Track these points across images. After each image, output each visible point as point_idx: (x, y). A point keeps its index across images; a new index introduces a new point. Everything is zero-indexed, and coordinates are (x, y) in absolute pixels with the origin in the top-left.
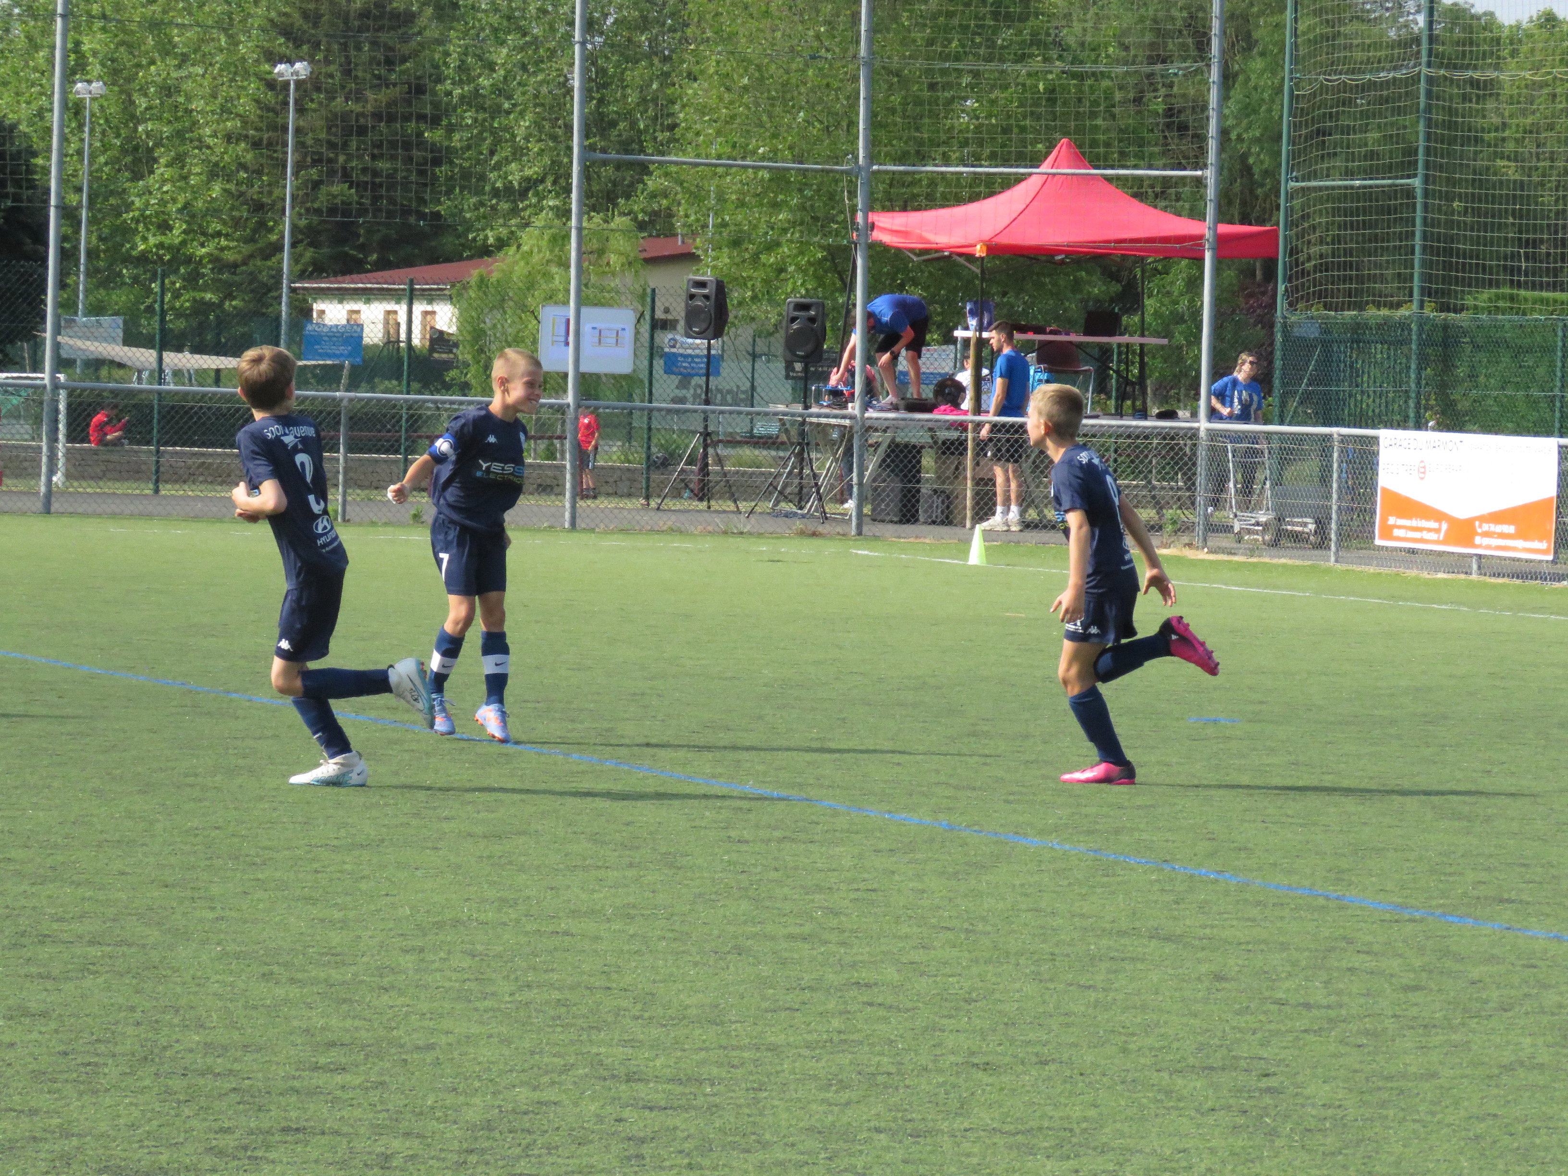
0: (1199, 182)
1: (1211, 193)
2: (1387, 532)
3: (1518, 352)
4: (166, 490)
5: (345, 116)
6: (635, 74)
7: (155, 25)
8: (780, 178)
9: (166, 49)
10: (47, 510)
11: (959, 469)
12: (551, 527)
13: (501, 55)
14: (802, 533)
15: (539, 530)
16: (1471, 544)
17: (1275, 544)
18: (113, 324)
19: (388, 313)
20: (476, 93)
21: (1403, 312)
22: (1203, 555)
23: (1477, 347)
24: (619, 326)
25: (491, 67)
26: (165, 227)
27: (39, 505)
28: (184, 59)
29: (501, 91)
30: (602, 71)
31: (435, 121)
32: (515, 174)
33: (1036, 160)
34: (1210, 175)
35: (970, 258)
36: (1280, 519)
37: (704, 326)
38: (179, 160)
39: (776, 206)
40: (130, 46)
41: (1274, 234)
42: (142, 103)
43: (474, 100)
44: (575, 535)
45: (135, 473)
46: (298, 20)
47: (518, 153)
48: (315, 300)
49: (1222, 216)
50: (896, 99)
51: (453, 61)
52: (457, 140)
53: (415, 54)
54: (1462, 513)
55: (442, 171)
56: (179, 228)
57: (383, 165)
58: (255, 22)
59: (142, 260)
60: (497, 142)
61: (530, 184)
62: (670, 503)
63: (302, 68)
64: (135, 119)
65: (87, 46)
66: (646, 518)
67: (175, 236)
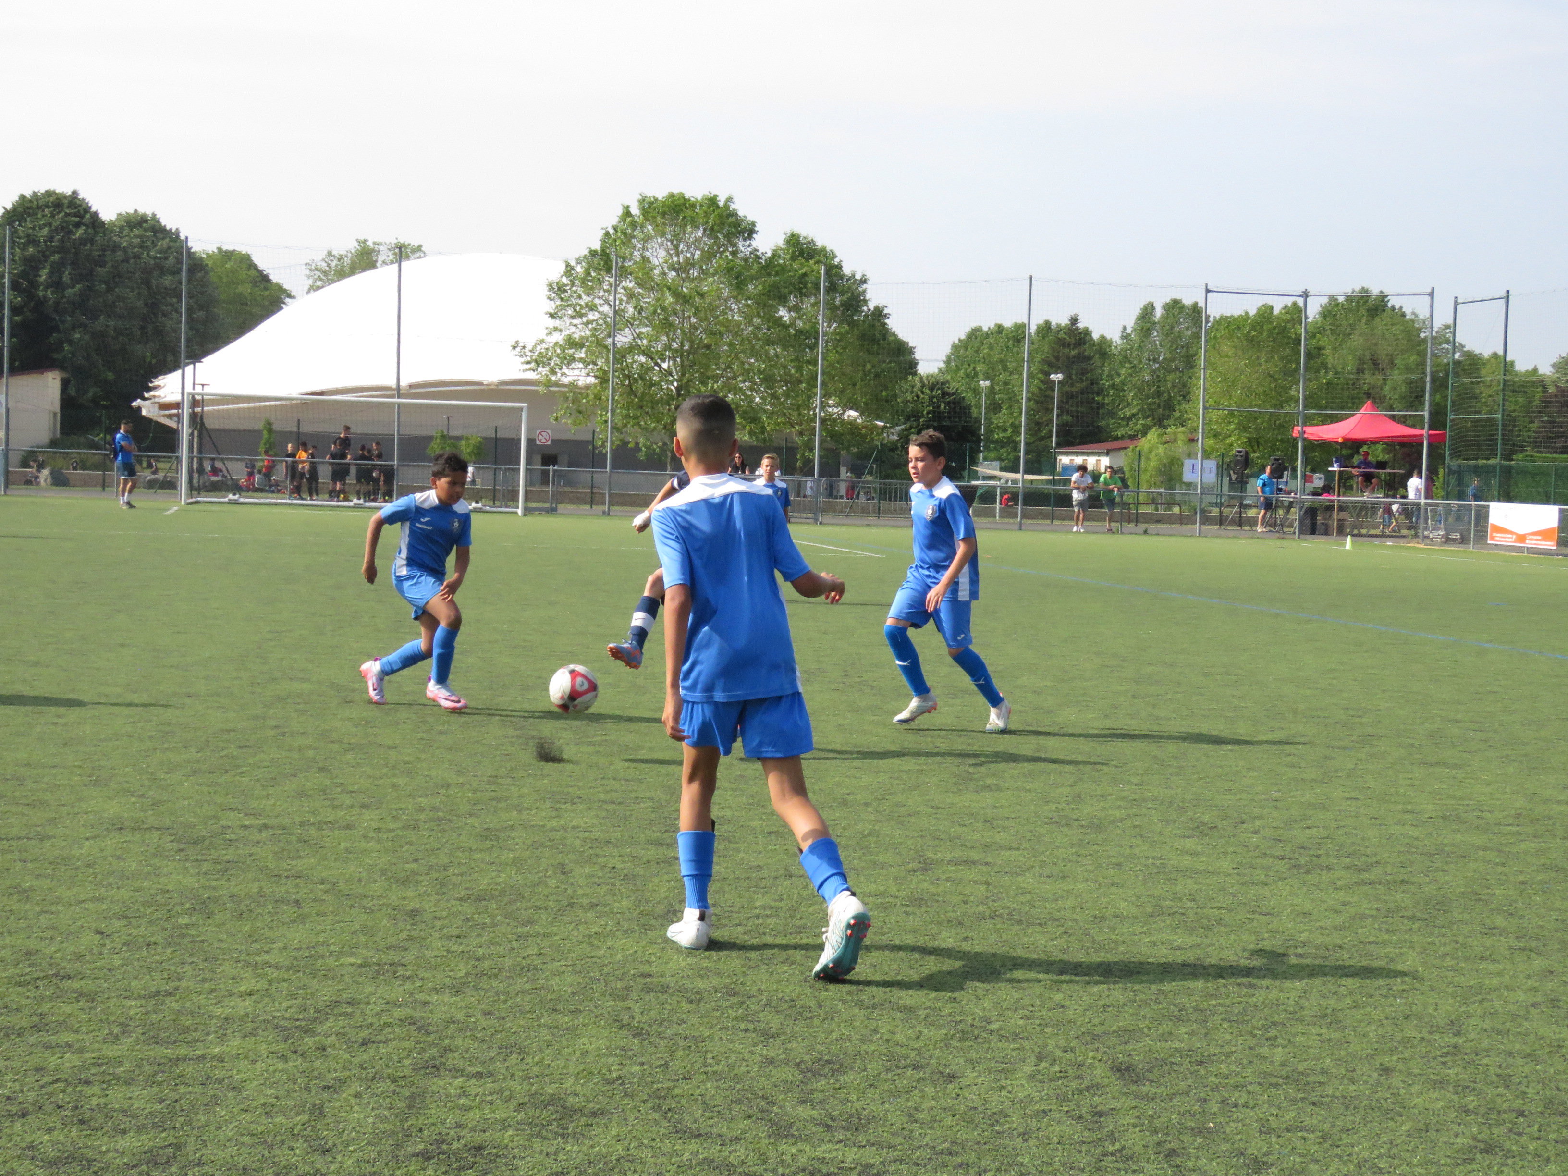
0: (1422, 416)
1: (1426, 420)
2: (1492, 538)
3: (1535, 475)
4: (1056, 522)
5: (1067, 392)
6: (1170, 377)
7: (1002, 361)
8: (1231, 413)
9: (1005, 369)
10: (1020, 529)
11: (1331, 516)
12: (1192, 535)
13: (1123, 371)
14: (1279, 538)
15: (1188, 537)
16: (1524, 542)
17: (1445, 542)
18: (996, 464)
20: (1114, 385)
21: (1492, 461)
22: (1422, 546)
23: (1518, 473)
25: (1119, 375)
26: (1005, 430)
27: (1017, 527)
28: (1011, 373)
29: (1123, 383)
30: (1158, 377)
31: (1098, 394)
32: (1128, 412)
33: (1358, 409)
34: (1426, 414)
35: (1337, 442)
36: (1448, 534)
37: (1241, 466)
38: (1010, 407)
39: (1229, 423)
40: (993, 369)
41: (1445, 435)
42: (997, 388)
43: (1113, 386)
44: (1200, 539)
45: (1044, 516)
46: (1053, 359)
47: (1128, 405)
48: (1058, 455)
49: (1430, 428)
50: (1273, 385)
51: (1106, 373)
52: (1107, 400)
53: (1092, 370)
54: (1521, 532)
55: (1101, 411)
56: (1010, 430)
57: (1080, 409)
58: (1037, 360)
59: (996, 442)
60: (1121, 401)
61: (1134, 415)
62: (1229, 528)
63: (1060, 376)
64: (995, 394)
65: (978, 369)
66: (1221, 532)
67: (1009, 433)
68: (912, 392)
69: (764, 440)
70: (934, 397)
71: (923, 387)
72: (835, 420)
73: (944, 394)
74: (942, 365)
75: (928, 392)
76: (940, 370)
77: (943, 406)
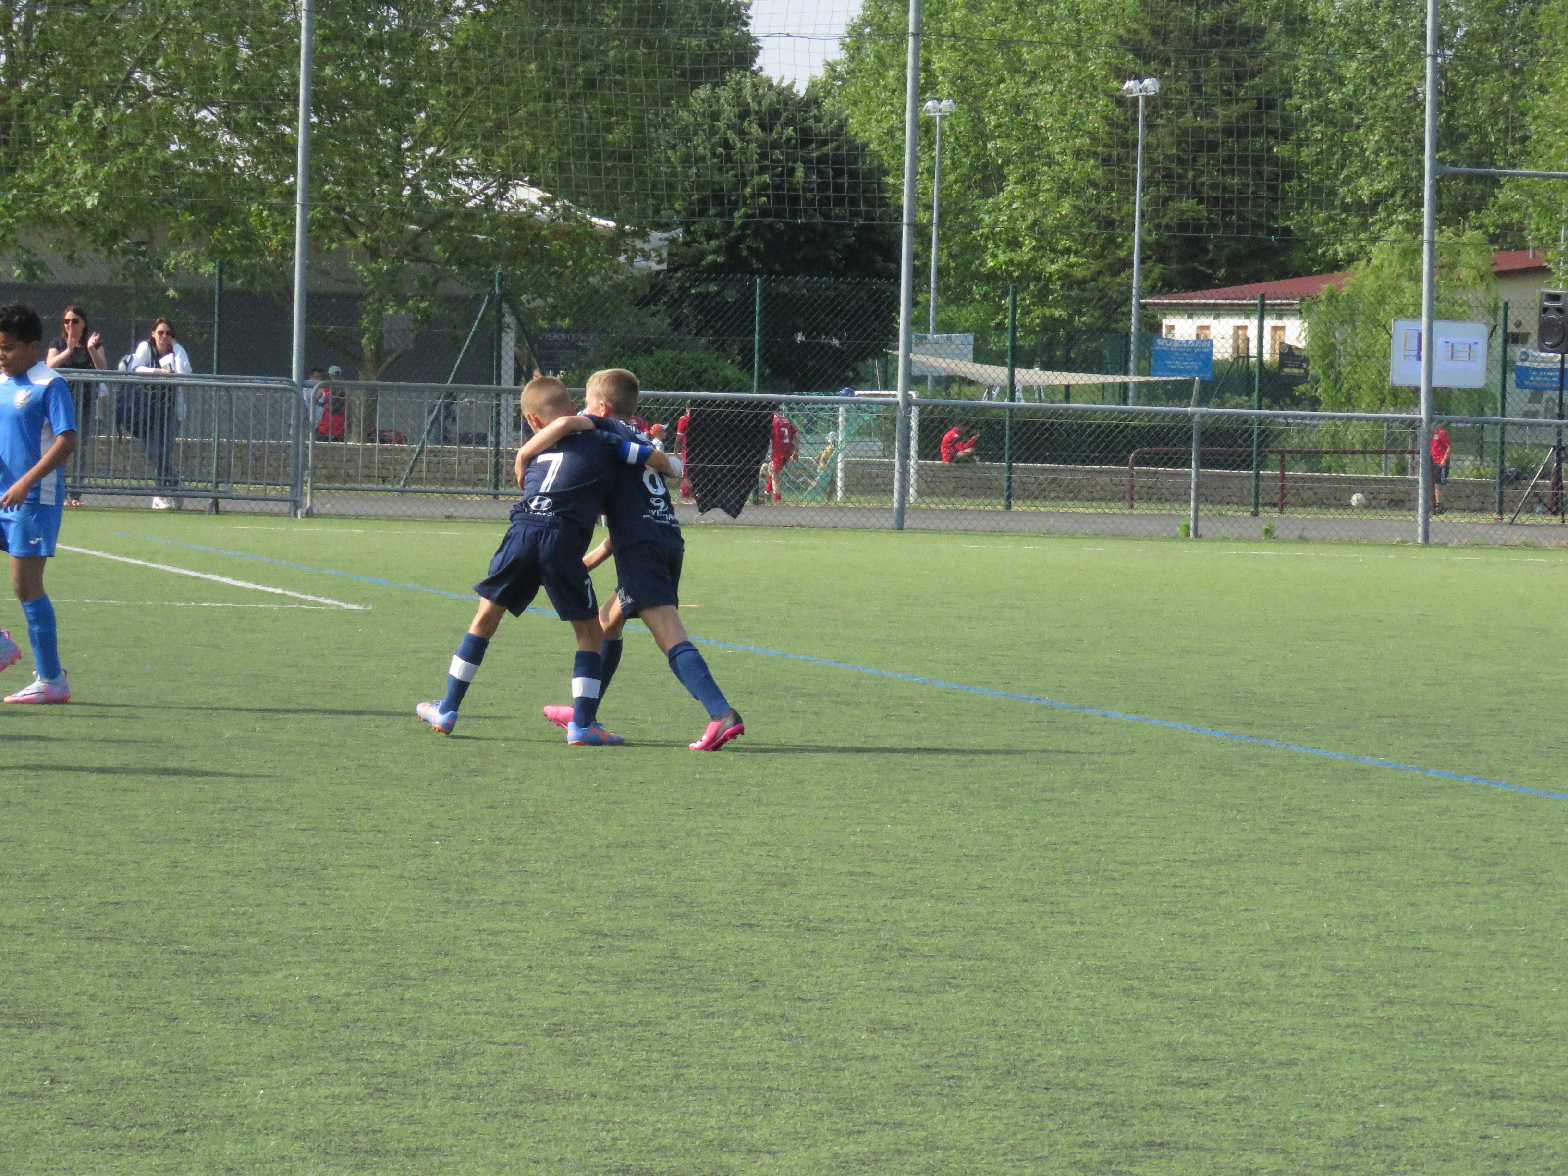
4: (1018, 506)
5: (1185, 132)
6: (1486, 87)
7: (1004, 43)
9: (1016, 67)
10: (900, 527)
12: (1404, 542)
13: (1350, 69)
15: (1391, 545)
18: (964, 341)
19: (1239, 328)
20: (1324, 109)
24: (1472, 341)
25: (1341, 81)
26: (1014, 244)
27: (892, 521)
28: (1033, 76)
29: (1351, 105)
30: (1452, 85)
31: (1281, 137)
32: (1365, 188)
37: (1557, 339)
38: (1028, 177)
40: (979, 66)
42: (991, 120)
43: (1321, 115)
44: (1428, 550)
45: (986, 489)
46: (1147, 37)
47: (1367, 168)
48: (1165, 316)
51: (1303, 75)
52: (1306, 154)
53: (1265, 69)
55: (1289, 186)
56: (1029, 243)
57: (1233, 181)
58: (1103, 39)
59: (992, 277)
60: (1347, 155)
61: (1379, 198)
62: (1524, 518)
63: (1151, 85)
64: (984, 137)
65: (937, 65)
66: (1499, 533)
67: (1025, 253)
68: (713, 131)
69: (251, 274)
70: (775, 145)
71: (744, 114)
72: (470, 215)
73: (806, 138)
74: (837, 54)
75: (755, 130)
76: (831, 67)
77: (800, 174)
